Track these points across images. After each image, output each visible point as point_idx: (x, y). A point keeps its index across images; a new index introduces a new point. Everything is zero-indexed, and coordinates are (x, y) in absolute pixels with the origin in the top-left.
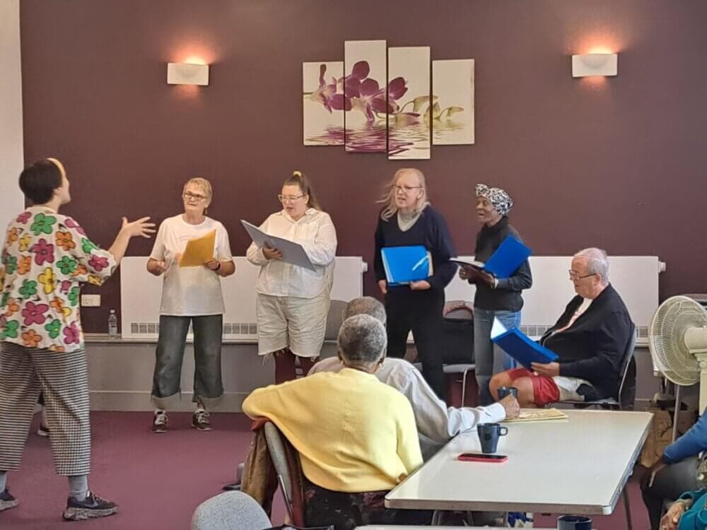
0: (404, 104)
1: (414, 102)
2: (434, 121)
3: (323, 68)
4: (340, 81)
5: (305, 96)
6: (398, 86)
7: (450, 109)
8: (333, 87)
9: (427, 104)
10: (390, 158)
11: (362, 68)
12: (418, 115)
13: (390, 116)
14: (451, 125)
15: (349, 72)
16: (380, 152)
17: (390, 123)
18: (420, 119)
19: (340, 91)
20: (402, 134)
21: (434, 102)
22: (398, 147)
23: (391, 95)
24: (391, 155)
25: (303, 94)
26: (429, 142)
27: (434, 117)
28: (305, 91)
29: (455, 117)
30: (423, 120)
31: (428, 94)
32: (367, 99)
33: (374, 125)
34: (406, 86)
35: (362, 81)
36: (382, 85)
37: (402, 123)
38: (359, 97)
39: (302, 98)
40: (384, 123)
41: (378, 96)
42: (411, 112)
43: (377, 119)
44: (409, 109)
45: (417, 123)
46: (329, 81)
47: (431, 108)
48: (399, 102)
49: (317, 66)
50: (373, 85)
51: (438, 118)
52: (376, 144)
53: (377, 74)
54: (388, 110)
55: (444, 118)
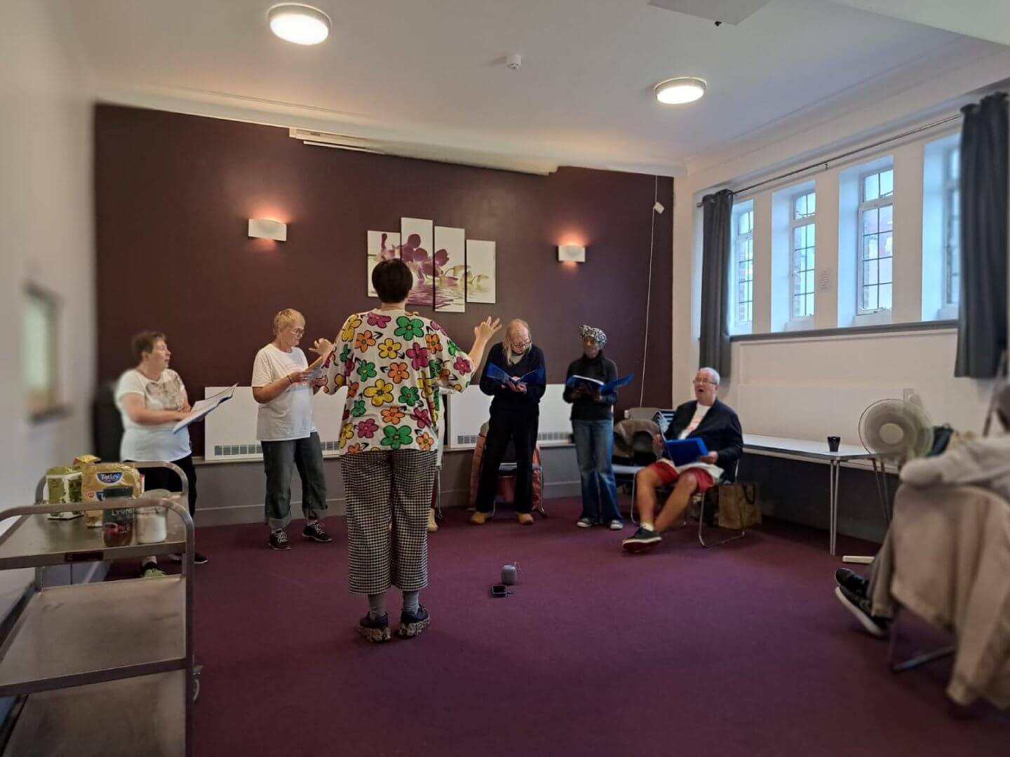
0: (446, 269)
1: (454, 269)
2: (468, 285)
3: (384, 237)
4: (397, 248)
5: (369, 257)
6: (442, 256)
7: (479, 276)
8: (392, 252)
9: (463, 271)
10: (436, 310)
11: (415, 239)
12: (456, 279)
13: (436, 278)
14: (479, 289)
15: (405, 242)
16: (428, 305)
17: (436, 284)
18: (458, 282)
19: (397, 256)
20: (445, 292)
21: (468, 271)
22: (442, 302)
23: (437, 262)
24: (438, 308)
25: (367, 255)
26: (464, 300)
27: (468, 280)
28: (369, 253)
29: (482, 283)
30: (460, 283)
31: (463, 264)
32: (419, 264)
33: (424, 284)
34: (448, 256)
35: (415, 250)
36: (430, 255)
37: (446, 284)
38: (412, 261)
39: (367, 259)
40: (431, 283)
41: (427, 263)
42: (452, 276)
43: (426, 280)
44: (450, 274)
45: (456, 285)
46: (389, 247)
47: (466, 274)
48: (443, 268)
49: (380, 234)
50: (423, 253)
51: (471, 283)
52: (427, 298)
53: (425, 245)
54: (435, 274)
55: (474, 283)
